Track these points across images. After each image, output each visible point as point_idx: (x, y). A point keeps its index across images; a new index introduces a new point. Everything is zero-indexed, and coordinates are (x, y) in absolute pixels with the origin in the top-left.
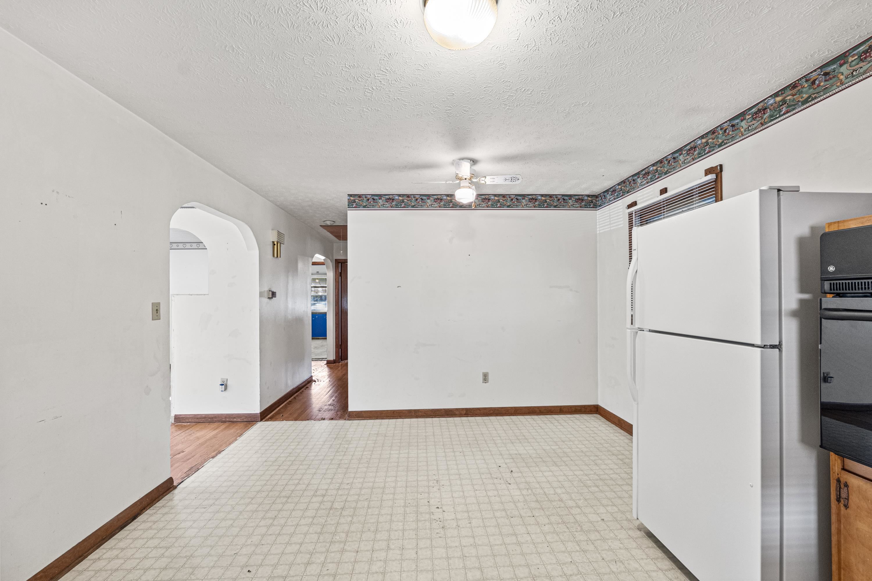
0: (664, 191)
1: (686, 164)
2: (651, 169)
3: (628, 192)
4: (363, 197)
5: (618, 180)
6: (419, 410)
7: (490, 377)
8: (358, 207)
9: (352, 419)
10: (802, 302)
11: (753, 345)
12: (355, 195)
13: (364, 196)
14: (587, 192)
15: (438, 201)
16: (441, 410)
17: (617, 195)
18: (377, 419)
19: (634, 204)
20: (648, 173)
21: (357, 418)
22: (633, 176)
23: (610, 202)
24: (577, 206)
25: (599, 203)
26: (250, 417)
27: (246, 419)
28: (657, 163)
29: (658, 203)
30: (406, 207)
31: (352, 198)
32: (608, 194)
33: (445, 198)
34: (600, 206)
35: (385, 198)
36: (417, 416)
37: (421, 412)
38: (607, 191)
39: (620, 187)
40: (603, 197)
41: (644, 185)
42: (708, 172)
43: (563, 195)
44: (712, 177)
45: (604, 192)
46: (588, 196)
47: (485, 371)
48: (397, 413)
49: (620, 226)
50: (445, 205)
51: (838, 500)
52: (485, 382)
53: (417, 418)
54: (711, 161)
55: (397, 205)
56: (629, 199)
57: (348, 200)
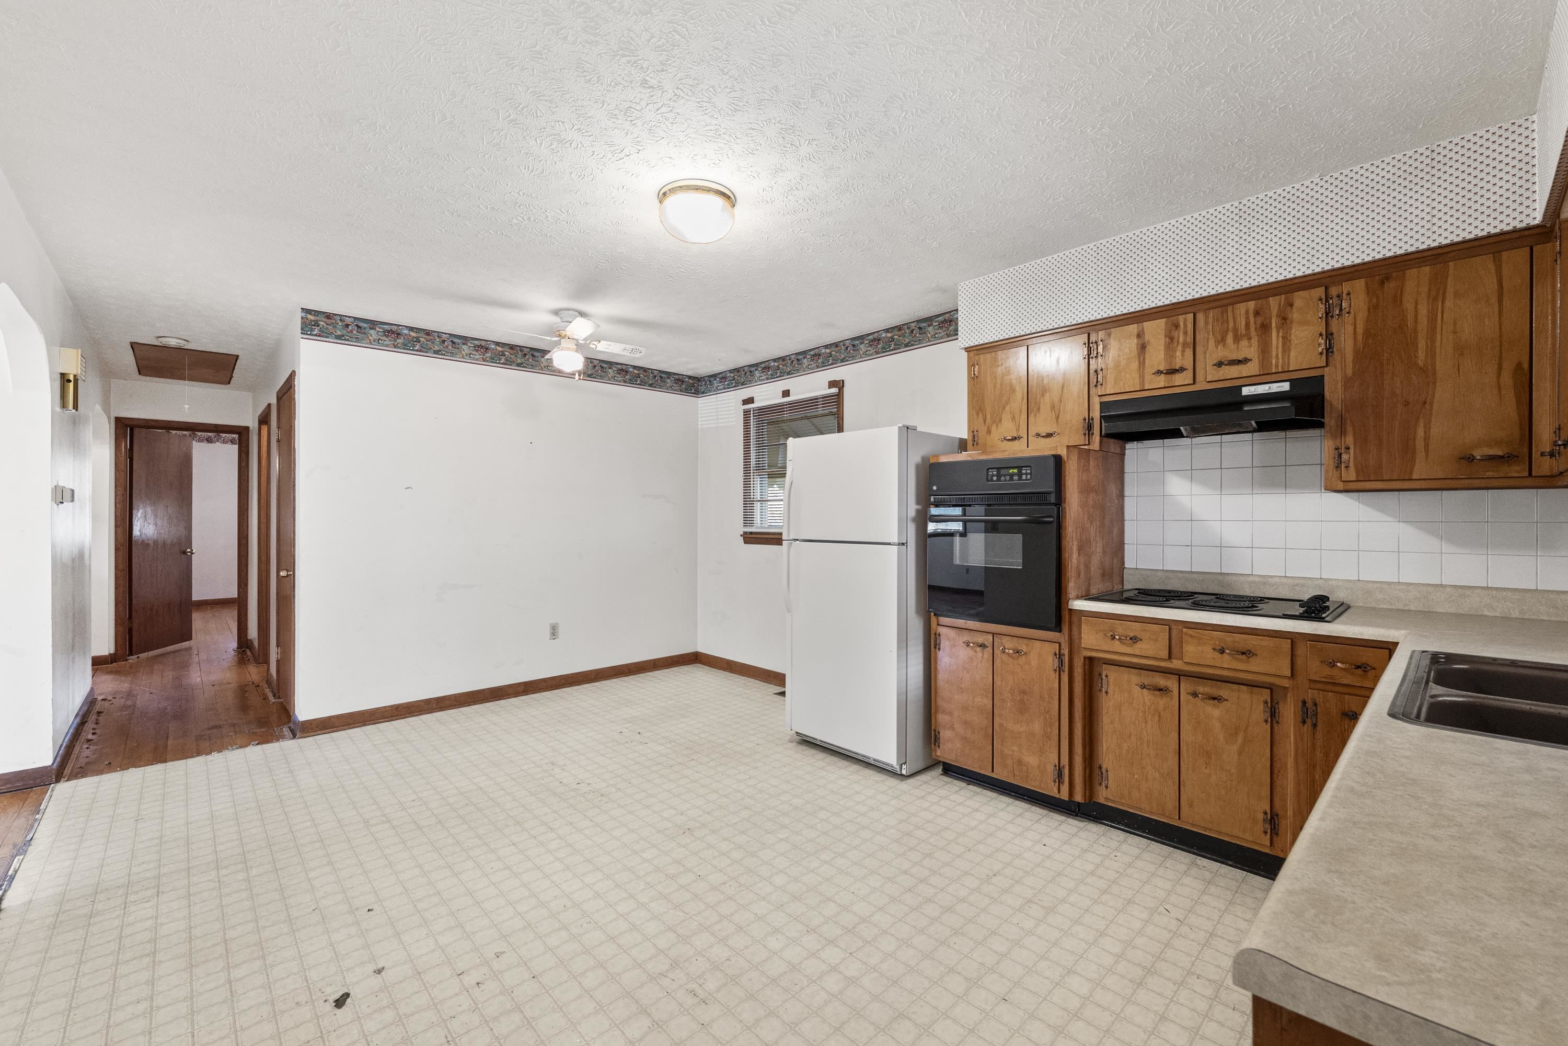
0: (786, 393)
1: (810, 370)
2: (772, 364)
3: (742, 385)
4: (335, 319)
5: (732, 366)
6: (445, 696)
7: (561, 630)
8: (323, 335)
9: (311, 734)
10: (918, 511)
11: (890, 544)
12: (317, 313)
13: (338, 318)
14: (690, 373)
15: (482, 350)
16: (484, 690)
17: (728, 385)
18: (364, 725)
19: (750, 401)
20: (768, 368)
21: (321, 730)
22: (750, 366)
23: (717, 391)
24: (676, 388)
25: (703, 388)
26: (22, 779)
27: (8, 786)
28: (779, 358)
29: (781, 405)
30: (424, 350)
31: (311, 317)
32: (715, 380)
33: (493, 346)
34: (703, 393)
35: (382, 328)
36: (441, 707)
37: (448, 700)
38: (714, 376)
39: (732, 375)
40: (708, 382)
41: (763, 380)
42: (832, 384)
43: (660, 371)
44: (834, 390)
45: (710, 376)
46: (690, 377)
47: (553, 621)
48: (403, 708)
49: (731, 424)
50: (493, 359)
51: (935, 648)
52: (554, 637)
53: (442, 710)
54: (836, 373)
55: (406, 345)
56: (745, 393)
57: (302, 318)
